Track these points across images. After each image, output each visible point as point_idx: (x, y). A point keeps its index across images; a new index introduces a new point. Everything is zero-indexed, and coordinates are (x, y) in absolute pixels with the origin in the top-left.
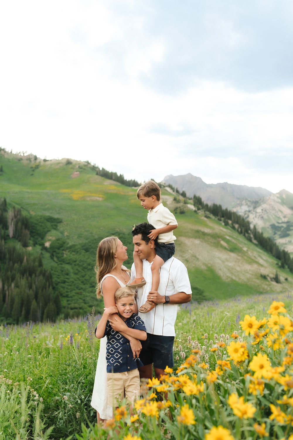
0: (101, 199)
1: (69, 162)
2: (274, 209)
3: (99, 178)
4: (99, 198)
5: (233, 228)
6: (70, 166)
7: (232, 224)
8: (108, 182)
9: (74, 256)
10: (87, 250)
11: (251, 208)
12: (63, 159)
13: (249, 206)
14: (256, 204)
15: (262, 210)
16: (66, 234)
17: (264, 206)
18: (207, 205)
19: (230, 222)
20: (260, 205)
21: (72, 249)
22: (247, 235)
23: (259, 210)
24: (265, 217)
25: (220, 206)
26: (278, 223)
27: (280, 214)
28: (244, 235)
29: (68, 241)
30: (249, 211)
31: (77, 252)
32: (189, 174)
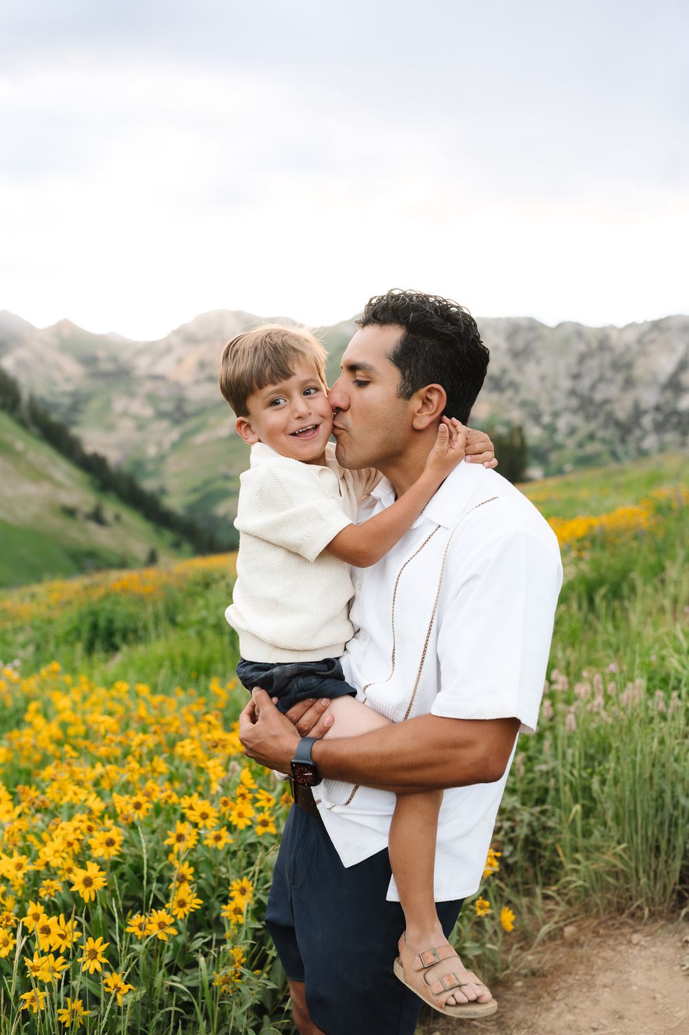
2: (44, 363)
26: (53, 395)
27: (56, 374)
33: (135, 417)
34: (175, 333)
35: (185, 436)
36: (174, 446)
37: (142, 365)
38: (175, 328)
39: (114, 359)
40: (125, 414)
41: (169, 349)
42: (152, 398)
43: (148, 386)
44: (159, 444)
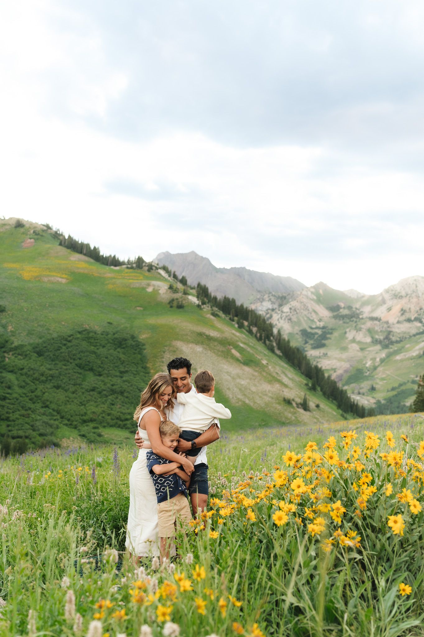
0: (64, 281)
1: (19, 225)
2: (307, 309)
3: (63, 251)
4: (62, 279)
5: (250, 332)
6: (22, 230)
7: (249, 327)
8: (76, 257)
9: (20, 362)
10: (40, 354)
11: (276, 306)
12: (11, 219)
13: (273, 303)
14: (282, 300)
15: (290, 309)
16: (10, 328)
17: (294, 304)
18: (215, 298)
19: (246, 323)
20: (288, 302)
21: (18, 350)
22: (267, 342)
23: (286, 309)
24: (294, 319)
25: (234, 301)
26: (312, 328)
27: (314, 316)
28: (265, 343)
29: (12, 338)
30: (273, 310)
31: (26, 356)
32: (193, 253)
33: (359, 343)
34: (387, 291)
35: (389, 356)
36: (382, 361)
37: (366, 311)
38: (387, 287)
39: (350, 308)
40: (354, 341)
41: (384, 302)
42: (370, 331)
43: (369, 324)
44: (374, 359)
